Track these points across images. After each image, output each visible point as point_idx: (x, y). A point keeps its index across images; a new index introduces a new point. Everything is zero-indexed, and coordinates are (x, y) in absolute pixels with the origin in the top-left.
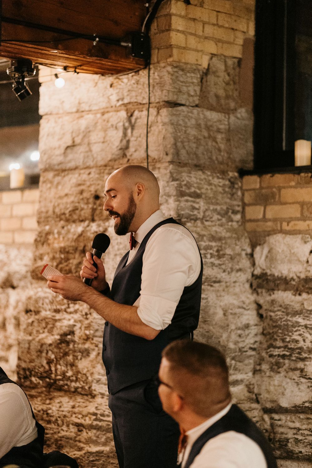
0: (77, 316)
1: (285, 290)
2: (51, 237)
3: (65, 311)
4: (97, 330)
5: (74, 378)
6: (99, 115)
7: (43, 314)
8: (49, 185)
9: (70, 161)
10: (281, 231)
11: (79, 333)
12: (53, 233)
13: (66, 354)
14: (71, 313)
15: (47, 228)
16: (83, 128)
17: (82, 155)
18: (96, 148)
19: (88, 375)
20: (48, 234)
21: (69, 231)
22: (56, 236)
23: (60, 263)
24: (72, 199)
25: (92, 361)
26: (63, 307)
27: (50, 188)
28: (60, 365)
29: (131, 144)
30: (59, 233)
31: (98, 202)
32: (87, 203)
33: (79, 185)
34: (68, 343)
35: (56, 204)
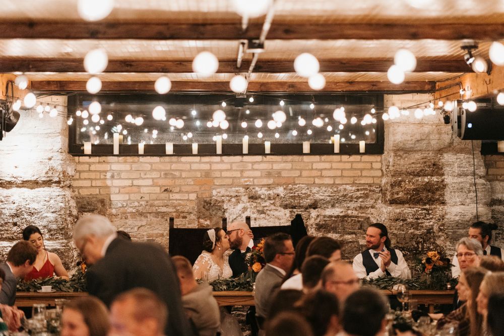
0: (433, 220)
1: (499, 205)
2: (403, 183)
3: (423, 218)
4: (449, 226)
5: (434, 249)
6: (434, 127)
7: (409, 220)
8: (399, 158)
9: (417, 147)
10: (497, 180)
11: (436, 228)
12: (405, 182)
13: (430, 238)
14: (427, 219)
15: (400, 178)
16: (427, 132)
17: (425, 145)
18: (433, 142)
19: (444, 247)
20: (401, 181)
21: (418, 180)
22: (407, 183)
23: (413, 196)
24: (419, 165)
25: (443, 241)
26: (422, 217)
27: (400, 159)
28: (426, 243)
29: (454, 141)
30: (409, 182)
31: (435, 167)
32: (429, 167)
33: (423, 159)
34: (430, 233)
35: (408, 167)
